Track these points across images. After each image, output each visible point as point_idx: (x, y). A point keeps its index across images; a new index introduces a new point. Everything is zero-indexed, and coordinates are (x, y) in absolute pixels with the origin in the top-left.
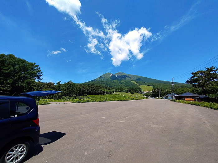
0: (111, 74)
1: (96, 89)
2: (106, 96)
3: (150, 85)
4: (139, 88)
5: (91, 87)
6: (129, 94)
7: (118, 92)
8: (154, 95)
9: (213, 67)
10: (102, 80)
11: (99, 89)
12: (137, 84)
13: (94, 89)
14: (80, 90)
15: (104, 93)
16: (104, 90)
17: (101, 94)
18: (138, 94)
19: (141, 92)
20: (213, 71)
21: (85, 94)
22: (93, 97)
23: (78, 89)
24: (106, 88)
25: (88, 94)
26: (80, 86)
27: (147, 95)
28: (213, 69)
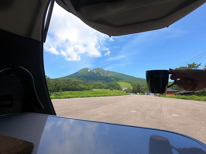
0: (89, 70)
1: (74, 85)
2: (85, 93)
3: (128, 81)
4: (118, 85)
5: (68, 83)
6: (108, 90)
7: (96, 88)
8: (135, 92)
9: (194, 63)
11: (76, 85)
13: (72, 85)
14: (55, 85)
15: (82, 89)
16: (83, 86)
17: (78, 90)
18: (118, 91)
19: (119, 88)
20: (195, 67)
21: (60, 91)
22: (71, 93)
23: (54, 84)
24: (84, 84)
25: (64, 90)
26: (56, 80)
27: (127, 92)
28: (195, 65)
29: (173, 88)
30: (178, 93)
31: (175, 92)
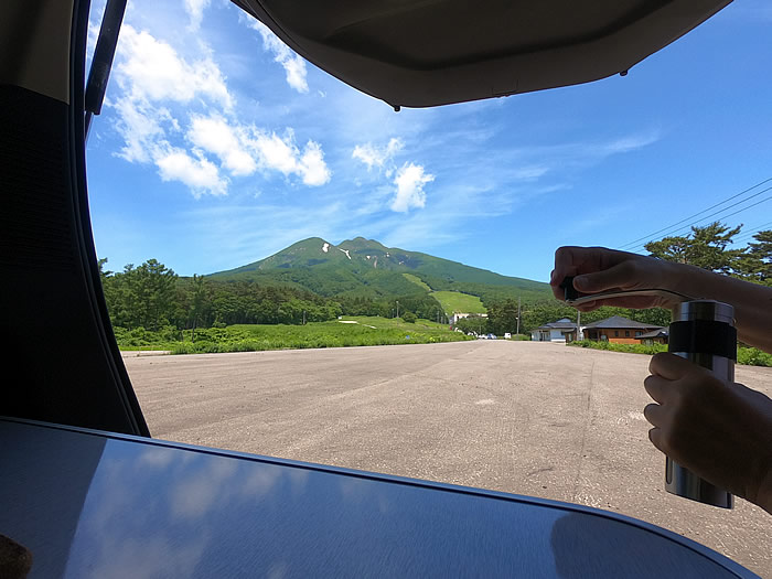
0: (326, 245)
1: (266, 302)
2: (310, 330)
3: (470, 290)
4: (433, 302)
5: (247, 294)
6: (397, 323)
7: (352, 315)
8: (495, 328)
9: (716, 224)
10: (287, 265)
11: (277, 300)
12: (424, 286)
13: (259, 303)
14: (198, 302)
15: (297, 318)
16: (299, 305)
17: (284, 320)
18: (433, 326)
19: (437, 316)
20: (719, 238)
21: (216, 322)
22: (257, 333)
23: (191, 295)
24: (307, 297)
25: (231, 320)
26: (199, 283)
27: (469, 329)
28: (720, 232)
29: (637, 316)
30: (655, 334)
31: (641, 331)
